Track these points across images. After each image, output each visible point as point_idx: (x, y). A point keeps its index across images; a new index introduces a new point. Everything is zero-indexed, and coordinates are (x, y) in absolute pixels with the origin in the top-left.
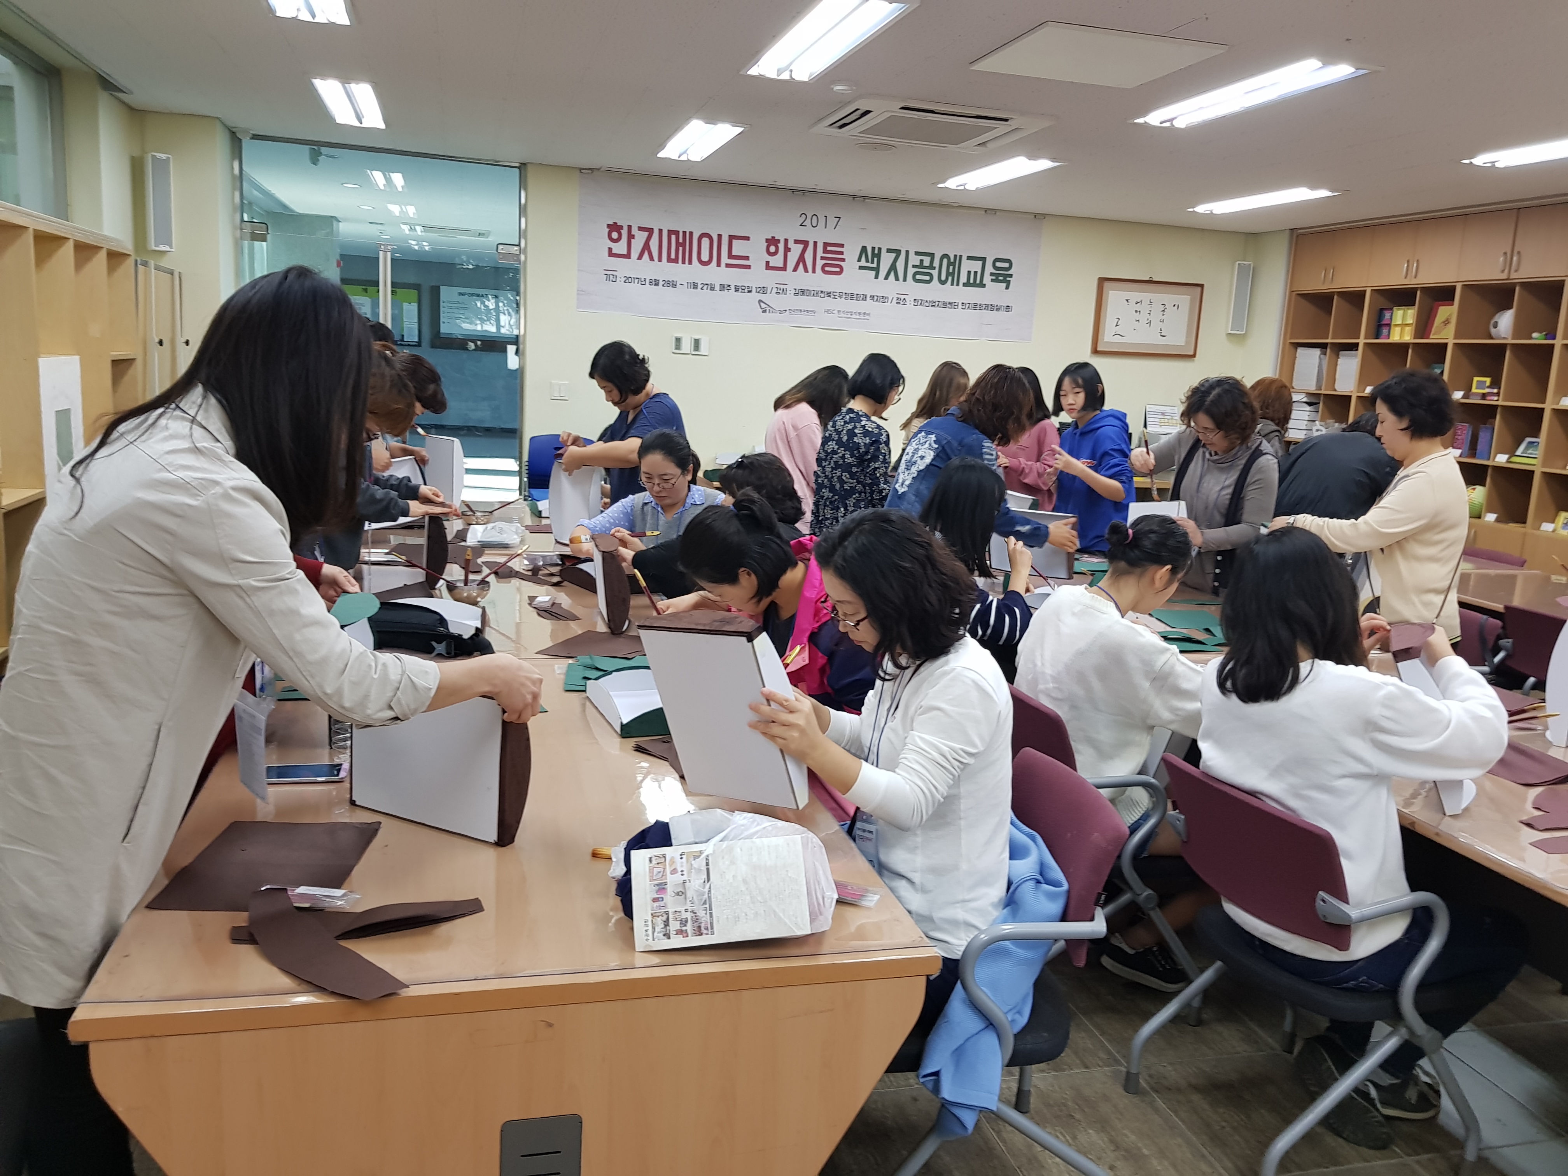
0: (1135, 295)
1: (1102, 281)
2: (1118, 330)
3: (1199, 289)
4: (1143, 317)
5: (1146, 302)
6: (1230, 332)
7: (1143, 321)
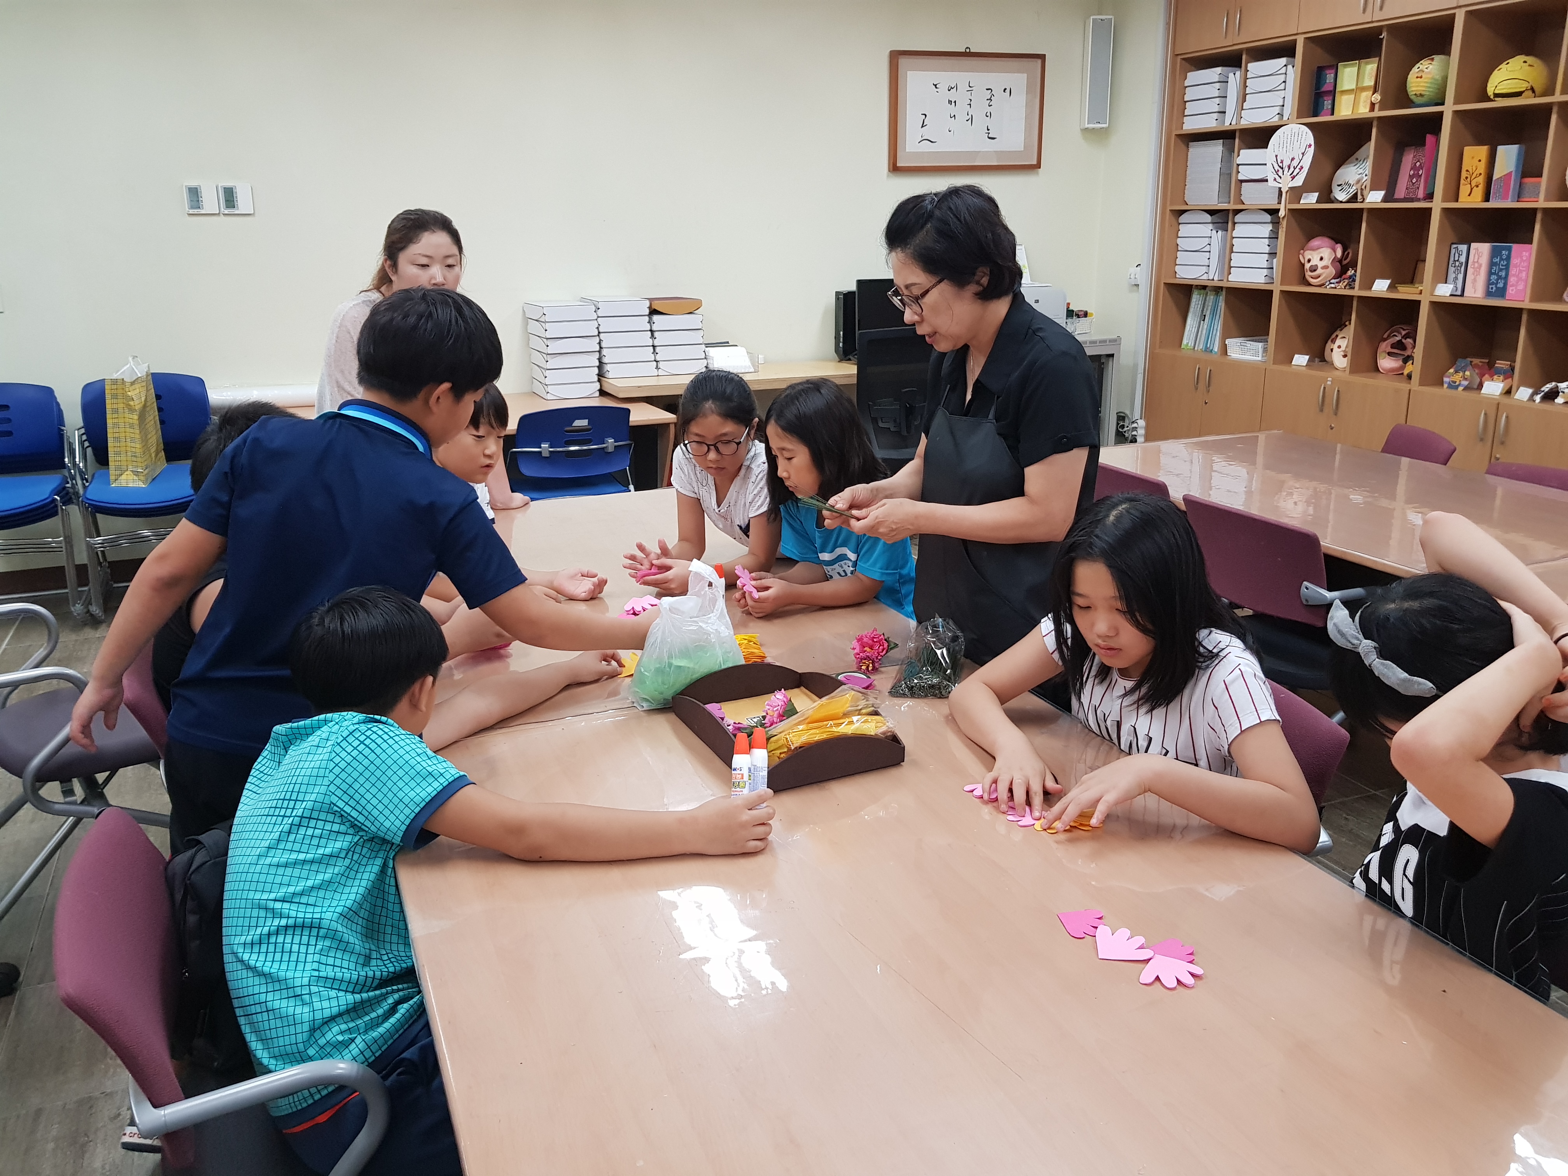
0: (947, 76)
1: (896, 56)
2: (927, 133)
3: (1039, 61)
4: (961, 110)
5: (963, 87)
6: (1087, 126)
7: (962, 117)
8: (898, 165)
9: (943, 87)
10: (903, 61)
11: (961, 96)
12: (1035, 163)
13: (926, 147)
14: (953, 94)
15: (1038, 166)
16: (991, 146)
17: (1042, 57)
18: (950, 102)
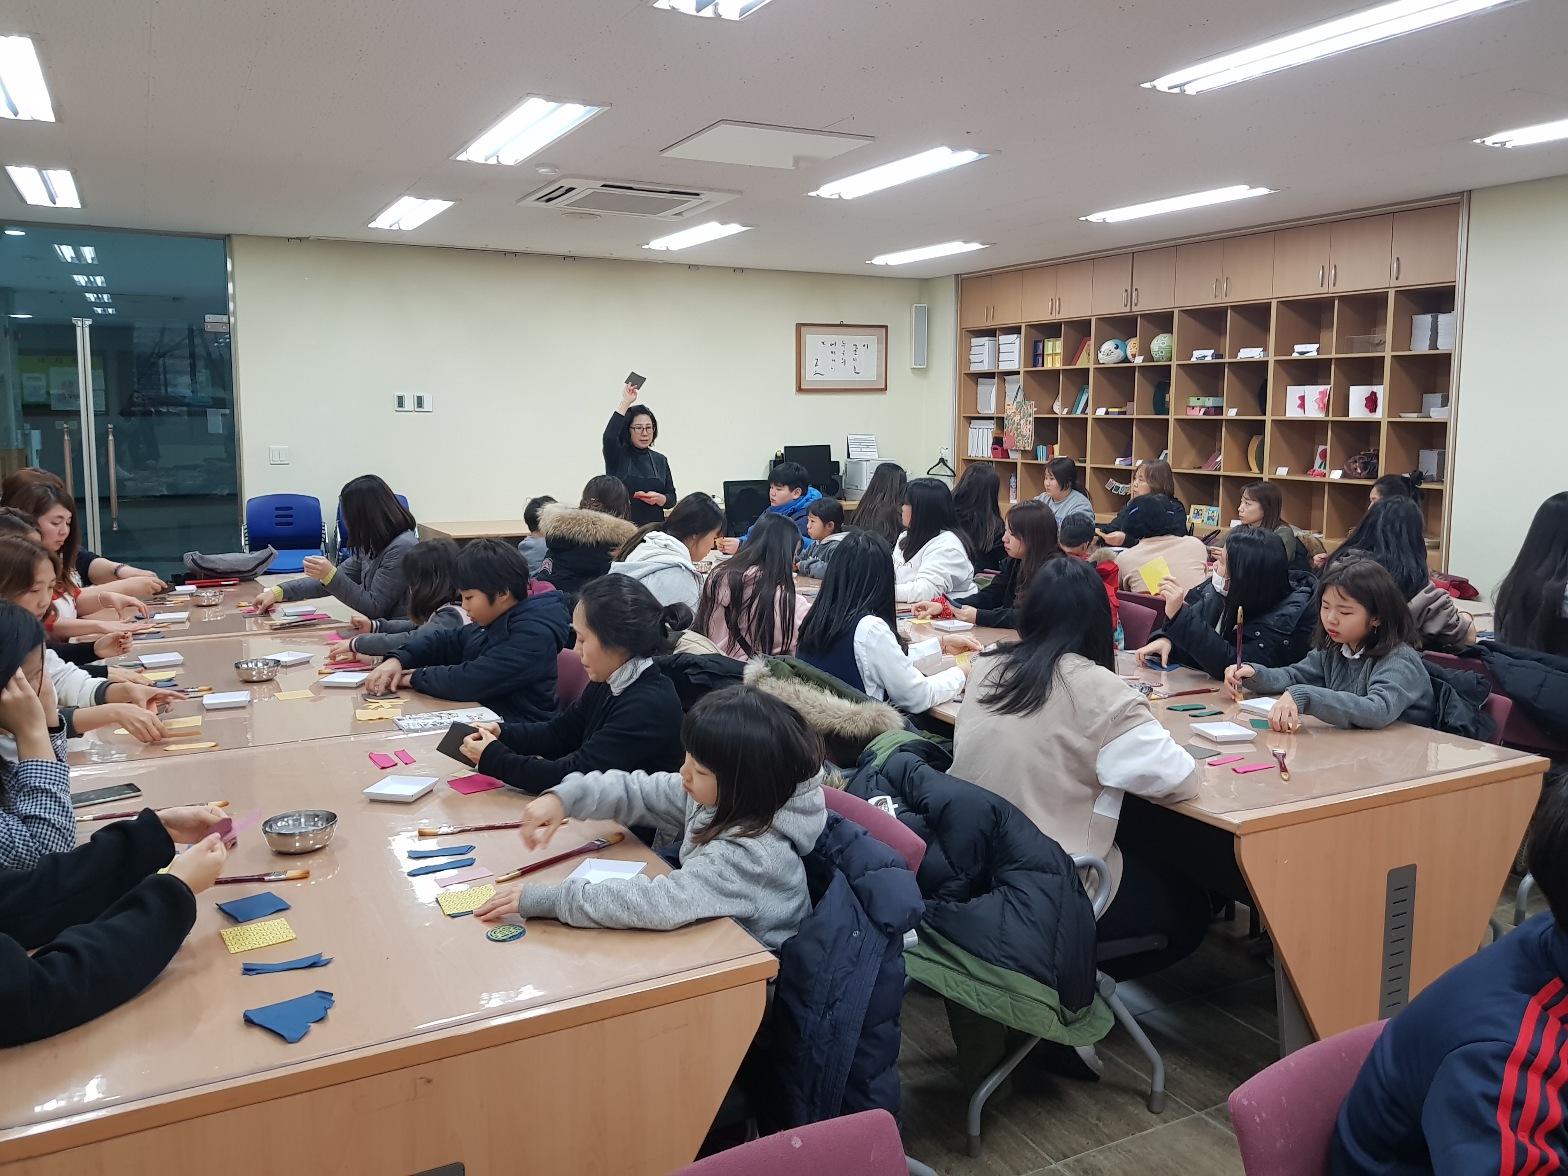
0: (830, 337)
1: (799, 326)
2: (818, 369)
3: (884, 329)
4: (839, 357)
5: (840, 343)
6: (914, 366)
7: (839, 361)
8: (802, 387)
9: (828, 344)
10: (804, 329)
11: (838, 349)
12: (883, 387)
13: (818, 378)
14: (833, 348)
15: (886, 389)
16: (857, 378)
17: (886, 327)
18: (832, 352)
